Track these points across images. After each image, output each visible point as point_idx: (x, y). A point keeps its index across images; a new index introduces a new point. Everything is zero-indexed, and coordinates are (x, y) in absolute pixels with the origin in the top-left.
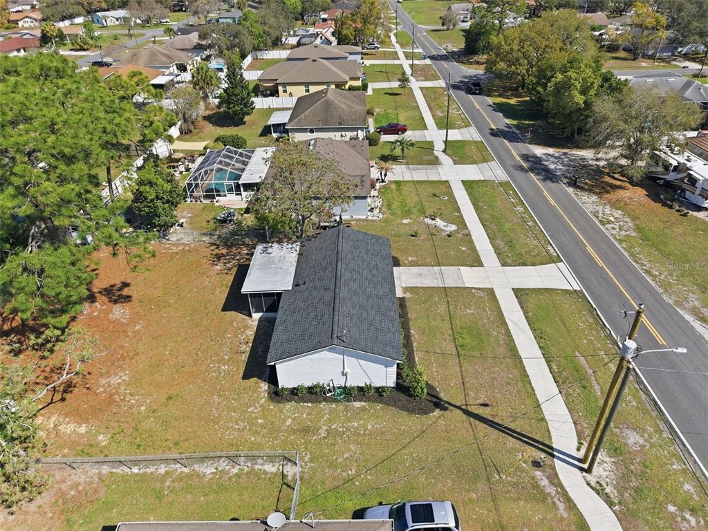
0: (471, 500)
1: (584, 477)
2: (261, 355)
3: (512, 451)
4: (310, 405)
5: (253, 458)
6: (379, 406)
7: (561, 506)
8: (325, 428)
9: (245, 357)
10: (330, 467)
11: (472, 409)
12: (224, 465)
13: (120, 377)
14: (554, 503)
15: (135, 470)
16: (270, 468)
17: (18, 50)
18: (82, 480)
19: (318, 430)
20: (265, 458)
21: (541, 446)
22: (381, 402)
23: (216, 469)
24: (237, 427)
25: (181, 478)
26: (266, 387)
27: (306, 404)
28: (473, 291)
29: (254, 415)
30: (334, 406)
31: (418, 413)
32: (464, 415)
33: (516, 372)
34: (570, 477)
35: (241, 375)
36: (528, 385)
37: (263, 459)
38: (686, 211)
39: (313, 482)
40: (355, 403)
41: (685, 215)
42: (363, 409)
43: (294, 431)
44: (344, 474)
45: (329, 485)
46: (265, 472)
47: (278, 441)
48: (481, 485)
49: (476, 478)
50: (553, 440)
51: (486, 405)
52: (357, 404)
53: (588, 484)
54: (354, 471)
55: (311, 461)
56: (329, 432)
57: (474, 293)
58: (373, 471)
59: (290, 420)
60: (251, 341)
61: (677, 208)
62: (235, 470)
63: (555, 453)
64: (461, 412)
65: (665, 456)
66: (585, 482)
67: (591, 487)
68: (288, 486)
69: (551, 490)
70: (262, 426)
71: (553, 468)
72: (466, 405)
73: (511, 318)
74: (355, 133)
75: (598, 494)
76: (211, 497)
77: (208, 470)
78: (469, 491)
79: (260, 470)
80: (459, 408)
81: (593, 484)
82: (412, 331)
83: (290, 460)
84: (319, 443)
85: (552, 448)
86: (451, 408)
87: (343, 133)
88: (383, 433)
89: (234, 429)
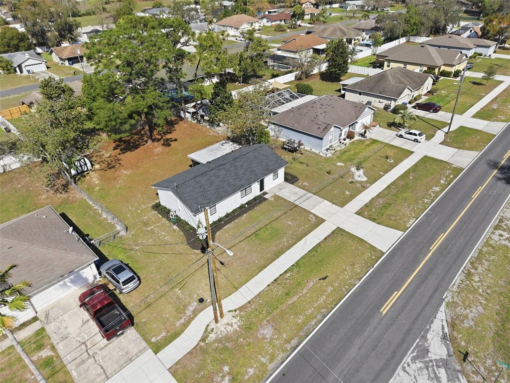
1: (211, 322)
4: (160, 216)
6: (181, 233)
7: (182, 321)
12: (110, 217)
14: (181, 318)
17: (281, 21)
22: (184, 232)
28: (311, 216)
30: (167, 222)
31: (190, 246)
36: (257, 271)
42: (174, 230)
44: (134, 246)
50: (225, 299)
51: (222, 264)
53: (208, 326)
56: (151, 230)
59: (147, 217)
65: (267, 352)
67: (206, 328)
69: (188, 313)
75: (205, 332)
77: (105, 216)
82: (245, 215)
83: (127, 230)
88: (167, 243)
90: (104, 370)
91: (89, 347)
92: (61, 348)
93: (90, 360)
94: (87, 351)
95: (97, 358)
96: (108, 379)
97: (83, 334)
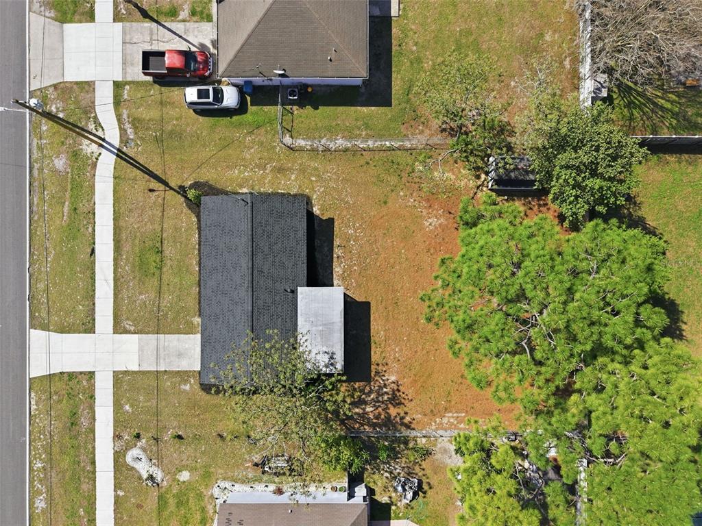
0: (177, 119)
1: (104, 135)
2: (324, 242)
3: (143, 152)
4: (280, 191)
5: (313, 150)
6: (229, 189)
7: (125, 116)
8: (267, 171)
9: (337, 242)
10: (262, 143)
11: (162, 187)
12: (332, 146)
13: (430, 224)
14: (128, 118)
15: (388, 143)
16: (301, 142)
18: (419, 137)
19: (272, 170)
20: (305, 149)
21: (124, 156)
23: (336, 143)
24: (329, 174)
25: (358, 136)
26: (314, 209)
27: (283, 192)
28: (132, 328)
29: (319, 184)
30: (262, 189)
31: (201, 182)
32: (169, 182)
33: (122, 223)
34: (112, 135)
35: (336, 223)
36: (117, 209)
37: (307, 149)
39: (273, 132)
40: (247, 191)
42: (241, 187)
43: (289, 169)
44: (253, 137)
45: (262, 130)
46: (303, 139)
47: (299, 162)
48: (169, 128)
49: (171, 133)
50: (114, 161)
51: (151, 190)
52: (245, 190)
53: (103, 130)
54: (247, 138)
55: (275, 147)
56: (265, 168)
57: (133, 325)
58: (235, 139)
59: (292, 178)
60: (335, 260)
62: (323, 141)
63: (116, 151)
64: (170, 185)
65: (47, 149)
66: (105, 131)
67: (102, 128)
68: (287, 130)
69: (127, 126)
70: (312, 175)
71: (121, 141)
72: (165, 191)
73: (108, 288)
75: (100, 124)
76: (334, 123)
77: (341, 143)
78: (178, 125)
79: (307, 141)
80: (171, 188)
81: (101, 129)
83: (288, 147)
84: (271, 160)
85: (117, 155)
86: (176, 188)
88: (227, 167)
89: (331, 173)
90: (132, 43)
96: (124, 43)
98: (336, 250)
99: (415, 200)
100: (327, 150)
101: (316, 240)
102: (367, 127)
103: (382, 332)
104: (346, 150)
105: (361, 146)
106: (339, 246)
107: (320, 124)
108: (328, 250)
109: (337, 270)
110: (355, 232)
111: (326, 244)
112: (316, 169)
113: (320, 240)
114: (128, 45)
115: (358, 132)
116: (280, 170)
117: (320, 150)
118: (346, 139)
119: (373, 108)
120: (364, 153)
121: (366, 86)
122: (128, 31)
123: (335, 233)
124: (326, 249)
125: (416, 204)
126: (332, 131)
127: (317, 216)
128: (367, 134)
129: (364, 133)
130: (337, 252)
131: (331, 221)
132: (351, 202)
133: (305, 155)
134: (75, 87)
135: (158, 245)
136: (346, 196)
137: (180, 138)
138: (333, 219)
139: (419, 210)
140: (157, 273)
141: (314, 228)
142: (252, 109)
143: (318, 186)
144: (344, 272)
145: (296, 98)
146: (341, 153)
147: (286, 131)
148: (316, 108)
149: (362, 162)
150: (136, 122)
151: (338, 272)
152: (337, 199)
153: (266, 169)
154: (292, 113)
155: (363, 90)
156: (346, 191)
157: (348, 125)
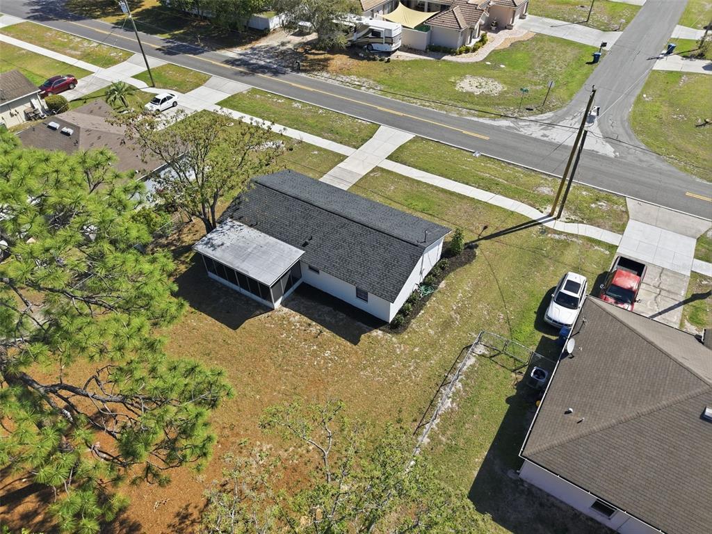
1: (561, 221)
2: (336, 322)
3: (529, 236)
4: (422, 312)
5: (453, 368)
6: (452, 275)
7: (575, 240)
8: (452, 313)
9: (327, 333)
10: (490, 325)
11: (485, 235)
12: (447, 391)
14: (571, 241)
16: (470, 361)
19: (451, 317)
20: (458, 361)
21: (531, 224)
22: (449, 272)
23: (448, 398)
24: (412, 368)
25: (443, 427)
26: (380, 332)
27: (420, 314)
28: (372, 175)
29: (407, 352)
30: (434, 299)
31: (472, 260)
32: (487, 241)
33: (466, 201)
35: (349, 344)
37: (458, 363)
38: (387, 58)
40: (440, 286)
41: (388, 61)
42: (449, 284)
43: (443, 333)
44: (501, 321)
45: (505, 332)
46: (473, 366)
48: (546, 261)
50: (529, 217)
51: (486, 227)
52: (442, 285)
53: (566, 222)
54: (502, 315)
56: (457, 312)
57: (374, 176)
58: (507, 304)
59: (430, 330)
60: (309, 321)
61: (379, 59)
62: (459, 385)
63: (539, 222)
64: (483, 240)
66: (564, 223)
67: (569, 223)
68: (494, 356)
69: (563, 237)
70: (423, 350)
71: (548, 228)
72: (480, 235)
74: (29, 105)
75: (573, 223)
76: (477, 410)
77: (446, 404)
79: (468, 368)
80: (479, 240)
81: (568, 221)
83: (472, 346)
85: (535, 221)
86: (477, 243)
87: (13, 111)
88: (478, 285)
89: (413, 371)
90: (661, 273)
91: (655, 295)
92: (675, 317)
93: (664, 288)
94: (659, 294)
95: (658, 284)
96: (663, 269)
97: (649, 307)
98: (319, 327)
99: (308, 451)
100: (445, 383)
101: (345, 316)
102: (452, 449)
103: (195, 324)
104: (432, 404)
105: (427, 426)
106: (321, 332)
107: (484, 393)
108: (325, 320)
109: (296, 317)
110: (324, 358)
111: (333, 321)
112: (427, 358)
113: (342, 320)
114: (660, 271)
115: (449, 433)
116: (447, 325)
117: (449, 376)
118: (448, 413)
119: (475, 473)
120: (416, 424)
121: (515, 482)
122: (676, 276)
123: (338, 337)
124: (328, 319)
125: (302, 451)
126: (468, 401)
127: (370, 331)
128: (440, 442)
129: (444, 439)
130: (316, 328)
131: (355, 341)
132: (362, 373)
133: (452, 357)
134: (621, 223)
135: (431, 212)
136: (373, 372)
137: (532, 265)
138: (356, 344)
139: (291, 449)
140: (406, 203)
141: (358, 321)
142: (539, 336)
143: (405, 349)
144: (289, 322)
145: (532, 374)
146: (432, 397)
147: (492, 354)
148: (508, 400)
149: (405, 415)
150: (566, 244)
151: (294, 317)
152: (377, 359)
153: (455, 313)
154: (514, 371)
155: (511, 474)
156: (379, 375)
157: (467, 426)
